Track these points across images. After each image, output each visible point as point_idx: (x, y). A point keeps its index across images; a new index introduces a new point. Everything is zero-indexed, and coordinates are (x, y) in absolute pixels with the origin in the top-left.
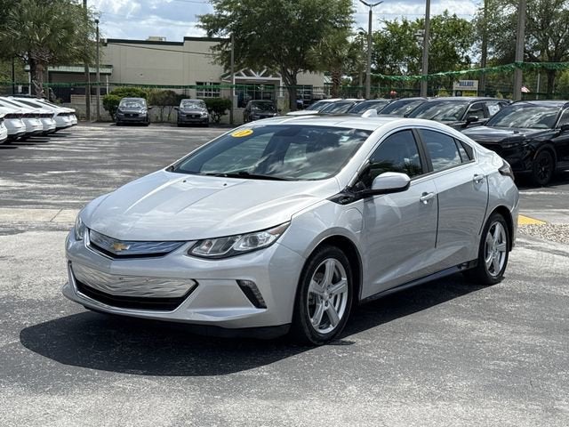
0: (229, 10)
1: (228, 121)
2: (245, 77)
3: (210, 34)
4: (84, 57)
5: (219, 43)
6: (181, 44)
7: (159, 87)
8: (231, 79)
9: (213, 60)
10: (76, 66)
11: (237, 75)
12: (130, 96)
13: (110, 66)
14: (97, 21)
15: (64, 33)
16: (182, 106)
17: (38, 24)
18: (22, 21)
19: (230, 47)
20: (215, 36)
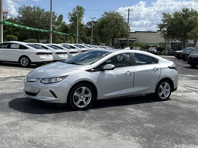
0: (167, 22)
1: (164, 54)
2: (174, 41)
3: (161, 29)
4: (126, 36)
5: (163, 32)
6: (156, 32)
7: (144, 44)
8: (170, 42)
9: (161, 36)
10: (124, 38)
11: (171, 41)
12: (137, 46)
13: (136, 38)
14: (129, 27)
15: (117, 30)
16: (150, 49)
17: (111, 27)
18: (107, 27)
19: (166, 33)
20: (162, 30)
